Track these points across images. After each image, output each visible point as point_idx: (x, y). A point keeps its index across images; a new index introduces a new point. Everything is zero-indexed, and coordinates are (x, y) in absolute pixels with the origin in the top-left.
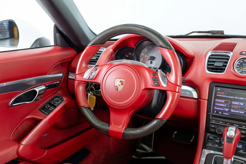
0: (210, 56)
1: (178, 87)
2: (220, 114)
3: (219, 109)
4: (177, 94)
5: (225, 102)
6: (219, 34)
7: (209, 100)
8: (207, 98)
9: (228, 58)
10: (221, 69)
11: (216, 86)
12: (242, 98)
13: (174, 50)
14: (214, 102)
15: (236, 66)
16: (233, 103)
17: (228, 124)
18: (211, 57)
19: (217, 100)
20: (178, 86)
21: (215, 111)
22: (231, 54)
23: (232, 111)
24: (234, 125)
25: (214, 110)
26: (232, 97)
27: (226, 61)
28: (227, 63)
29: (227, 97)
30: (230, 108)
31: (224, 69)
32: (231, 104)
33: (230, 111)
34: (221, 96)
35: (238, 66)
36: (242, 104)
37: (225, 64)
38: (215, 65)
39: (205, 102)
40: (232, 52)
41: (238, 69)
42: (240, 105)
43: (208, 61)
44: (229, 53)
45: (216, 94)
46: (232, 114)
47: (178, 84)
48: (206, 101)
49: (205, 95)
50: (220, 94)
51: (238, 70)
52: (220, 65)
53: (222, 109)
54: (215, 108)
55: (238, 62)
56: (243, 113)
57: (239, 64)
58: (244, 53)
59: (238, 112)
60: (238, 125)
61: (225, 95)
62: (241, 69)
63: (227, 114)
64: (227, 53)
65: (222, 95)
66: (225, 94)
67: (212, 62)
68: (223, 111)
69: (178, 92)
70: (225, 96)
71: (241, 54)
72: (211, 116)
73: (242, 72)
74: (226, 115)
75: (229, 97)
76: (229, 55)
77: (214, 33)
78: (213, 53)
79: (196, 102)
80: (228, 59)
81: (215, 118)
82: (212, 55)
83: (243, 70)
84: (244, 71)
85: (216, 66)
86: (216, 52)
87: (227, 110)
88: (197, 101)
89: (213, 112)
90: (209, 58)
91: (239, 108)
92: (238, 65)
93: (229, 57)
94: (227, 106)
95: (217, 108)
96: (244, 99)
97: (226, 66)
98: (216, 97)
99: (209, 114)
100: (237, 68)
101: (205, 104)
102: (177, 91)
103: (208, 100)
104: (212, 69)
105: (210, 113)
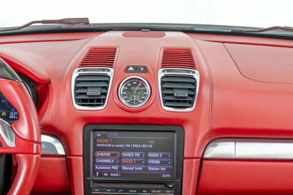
0: (78, 77)
1: (35, 145)
2: (105, 176)
3: (103, 168)
4: (35, 156)
5: (112, 155)
6: (81, 24)
7: (86, 156)
8: (81, 153)
9: (107, 79)
10: (98, 101)
11: (94, 130)
12: (137, 146)
13: (20, 80)
14: (95, 158)
15: (121, 93)
16: (124, 154)
17: (121, 192)
18: (78, 79)
19: (99, 154)
20: (36, 142)
21: (97, 173)
22: (111, 73)
23: (124, 168)
24: (130, 191)
25: (95, 171)
26: (121, 146)
27: (105, 85)
28: (106, 88)
29: (113, 146)
30: (120, 164)
31: (104, 100)
32: (121, 157)
33: (120, 169)
34: (103, 145)
35: (125, 93)
36: (138, 155)
37: (104, 91)
38: (88, 94)
39: (79, 160)
40: (112, 68)
41: (126, 97)
42: (135, 157)
43: (76, 88)
44: (109, 71)
45: (95, 143)
46: (124, 174)
47: (36, 140)
48: (81, 158)
49: (78, 148)
50: (102, 143)
51: (126, 100)
52: (96, 94)
53: (107, 168)
54: (97, 167)
55: (123, 86)
56: (141, 169)
57: (125, 88)
58: (131, 69)
59: (132, 169)
60: (135, 191)
61: (109, 143)
62: (129, 97)
63: (117, 175)
64: (104, 70)
65: (105, 143)
66: (109, 141)
67: (82, 89)
68: (109, 172)
69: (37, 153)
70: (110, 145)
71: (126, 70)
72: (91, 181)
73: (132, 101)
74: (116, 177)
75: (117, 146)
76: (109, 74)
77: (72, 24)
78: (82, 72)
79: (63, 161)
80: (108, 82)
81: (99, 185)
82: (80, 76)
83: (133, 98)
84: (135, 99)
85: (89, 96)
86: (85, 70)
87: (116, 168)
88: (64, 159)
89: (95, 174)
90: (77, 82)
91: (133, 162)
92: (124, 91)
93: (109, 77)
94: (115, 161)
95: (101, 168)
96: (140, 146)
97: (105, 94)
98: (96, 149)
99: (88, 179)
100: (124, 95)
101: (79, 163)
102: (35, 151)
103: (83, 156)
104: (84, 100)
105: (90, 177)
